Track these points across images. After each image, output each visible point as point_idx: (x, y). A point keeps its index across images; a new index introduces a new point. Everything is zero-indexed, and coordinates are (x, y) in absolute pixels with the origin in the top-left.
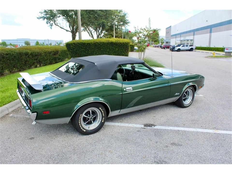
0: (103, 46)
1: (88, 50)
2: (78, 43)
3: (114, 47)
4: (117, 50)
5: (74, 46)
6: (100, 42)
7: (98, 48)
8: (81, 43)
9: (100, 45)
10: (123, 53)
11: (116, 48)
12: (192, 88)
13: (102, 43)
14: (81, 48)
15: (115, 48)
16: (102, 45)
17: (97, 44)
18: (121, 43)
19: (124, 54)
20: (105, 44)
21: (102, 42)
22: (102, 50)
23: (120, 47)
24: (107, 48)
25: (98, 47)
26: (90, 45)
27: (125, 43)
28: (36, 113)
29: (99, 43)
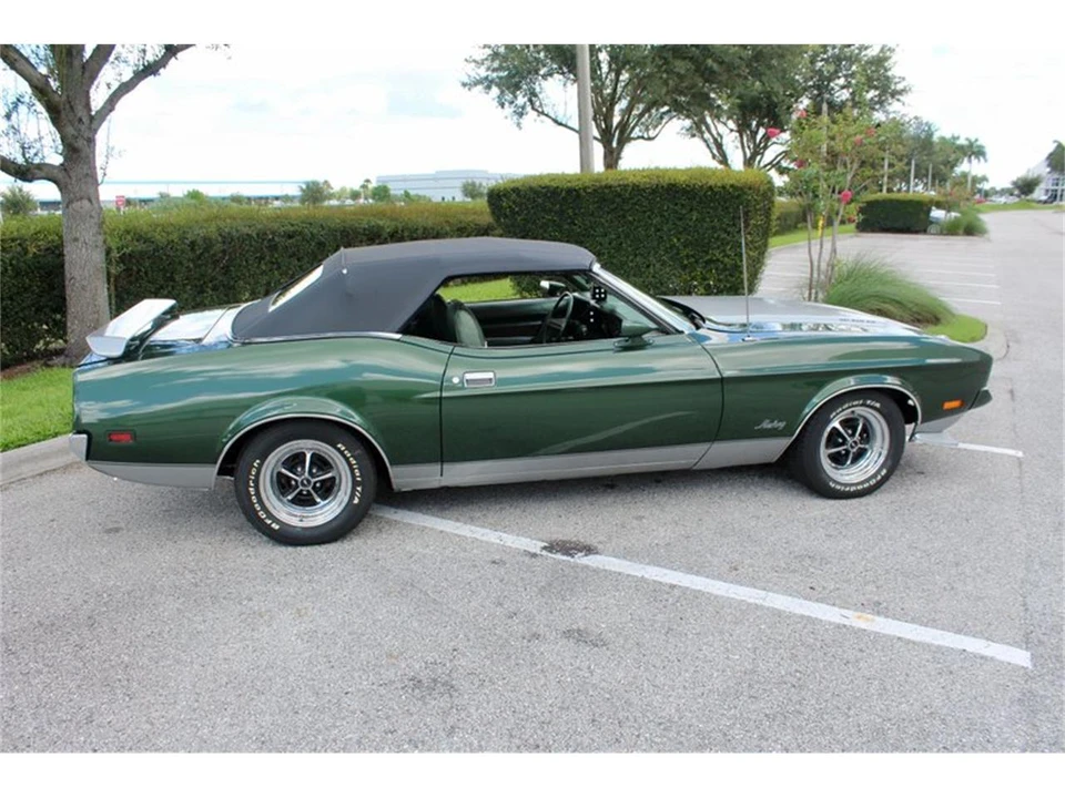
0: (636, 204)
1: (570, 217)
2: (531, 189)
3: (683, 205)
4: (694, 218)
5: (514, 202)
6: (620, 186)
7: (613, 210)
8: (544, 191)
9: (620, 195)
10: (724, 235)
11: (691, 210)
12: (878, 405)
13: (630, 189)
14: (544, 210)
15: (684, 212)
16: (632, 198)
17: (607, 191)
18: (711, 188)
19: (729, 238)
20: (644, 190)
21: (628, 185)
22: (630, 218)
23: (711, 208)
24: (653, 213)
25: (612, 207)
26: (578, 196)
27: (732, 186)
28: (85, 436)
29: (618, 189)
